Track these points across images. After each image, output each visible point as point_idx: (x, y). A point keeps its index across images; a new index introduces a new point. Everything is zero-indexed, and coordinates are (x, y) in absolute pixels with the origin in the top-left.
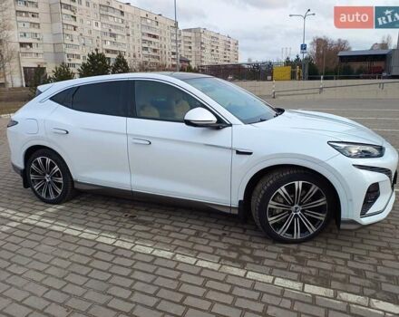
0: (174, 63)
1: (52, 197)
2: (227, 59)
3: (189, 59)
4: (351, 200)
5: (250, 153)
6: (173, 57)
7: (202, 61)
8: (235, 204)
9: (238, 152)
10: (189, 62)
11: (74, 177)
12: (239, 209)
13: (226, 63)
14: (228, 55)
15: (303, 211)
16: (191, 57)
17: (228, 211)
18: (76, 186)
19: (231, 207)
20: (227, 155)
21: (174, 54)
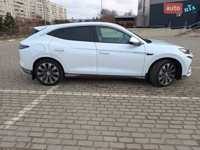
0: (34, 18)
1: (52, 82)
2: (61, 17)
3: (42, 16)
4: (186, 68)
5: (153, 54)
6: (33, 15)
7: (48, 18)
8: (144, 75)
9: (148, 54)
10: (41, 18)
11: (65, 71)
12: (145, 76)
13: (61, 19)
14: (61, 15)
15: (168, 74)
16: (42, 15)
17: (140, 78)
18: (66, 75)
19: (142, 76)
20: (143, 55)
21: (33, 13)
